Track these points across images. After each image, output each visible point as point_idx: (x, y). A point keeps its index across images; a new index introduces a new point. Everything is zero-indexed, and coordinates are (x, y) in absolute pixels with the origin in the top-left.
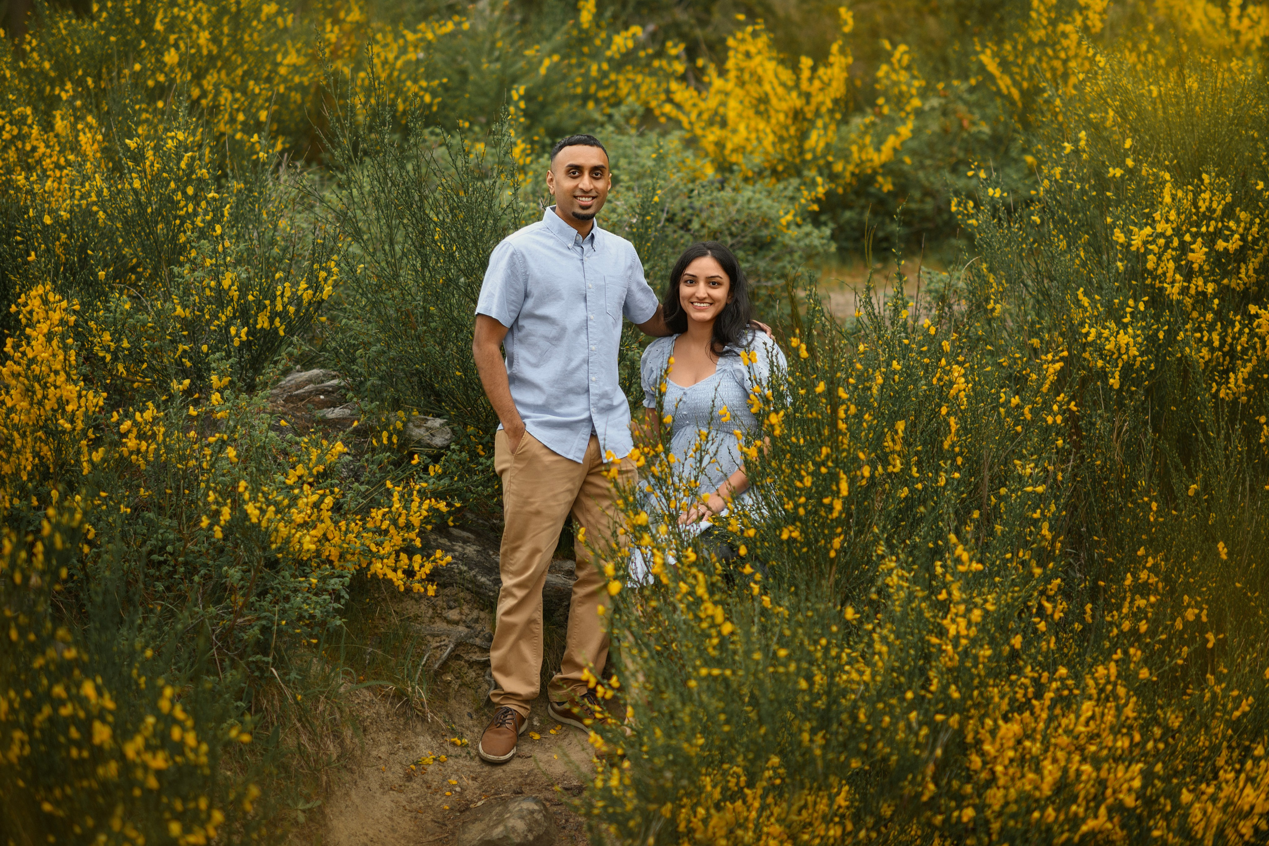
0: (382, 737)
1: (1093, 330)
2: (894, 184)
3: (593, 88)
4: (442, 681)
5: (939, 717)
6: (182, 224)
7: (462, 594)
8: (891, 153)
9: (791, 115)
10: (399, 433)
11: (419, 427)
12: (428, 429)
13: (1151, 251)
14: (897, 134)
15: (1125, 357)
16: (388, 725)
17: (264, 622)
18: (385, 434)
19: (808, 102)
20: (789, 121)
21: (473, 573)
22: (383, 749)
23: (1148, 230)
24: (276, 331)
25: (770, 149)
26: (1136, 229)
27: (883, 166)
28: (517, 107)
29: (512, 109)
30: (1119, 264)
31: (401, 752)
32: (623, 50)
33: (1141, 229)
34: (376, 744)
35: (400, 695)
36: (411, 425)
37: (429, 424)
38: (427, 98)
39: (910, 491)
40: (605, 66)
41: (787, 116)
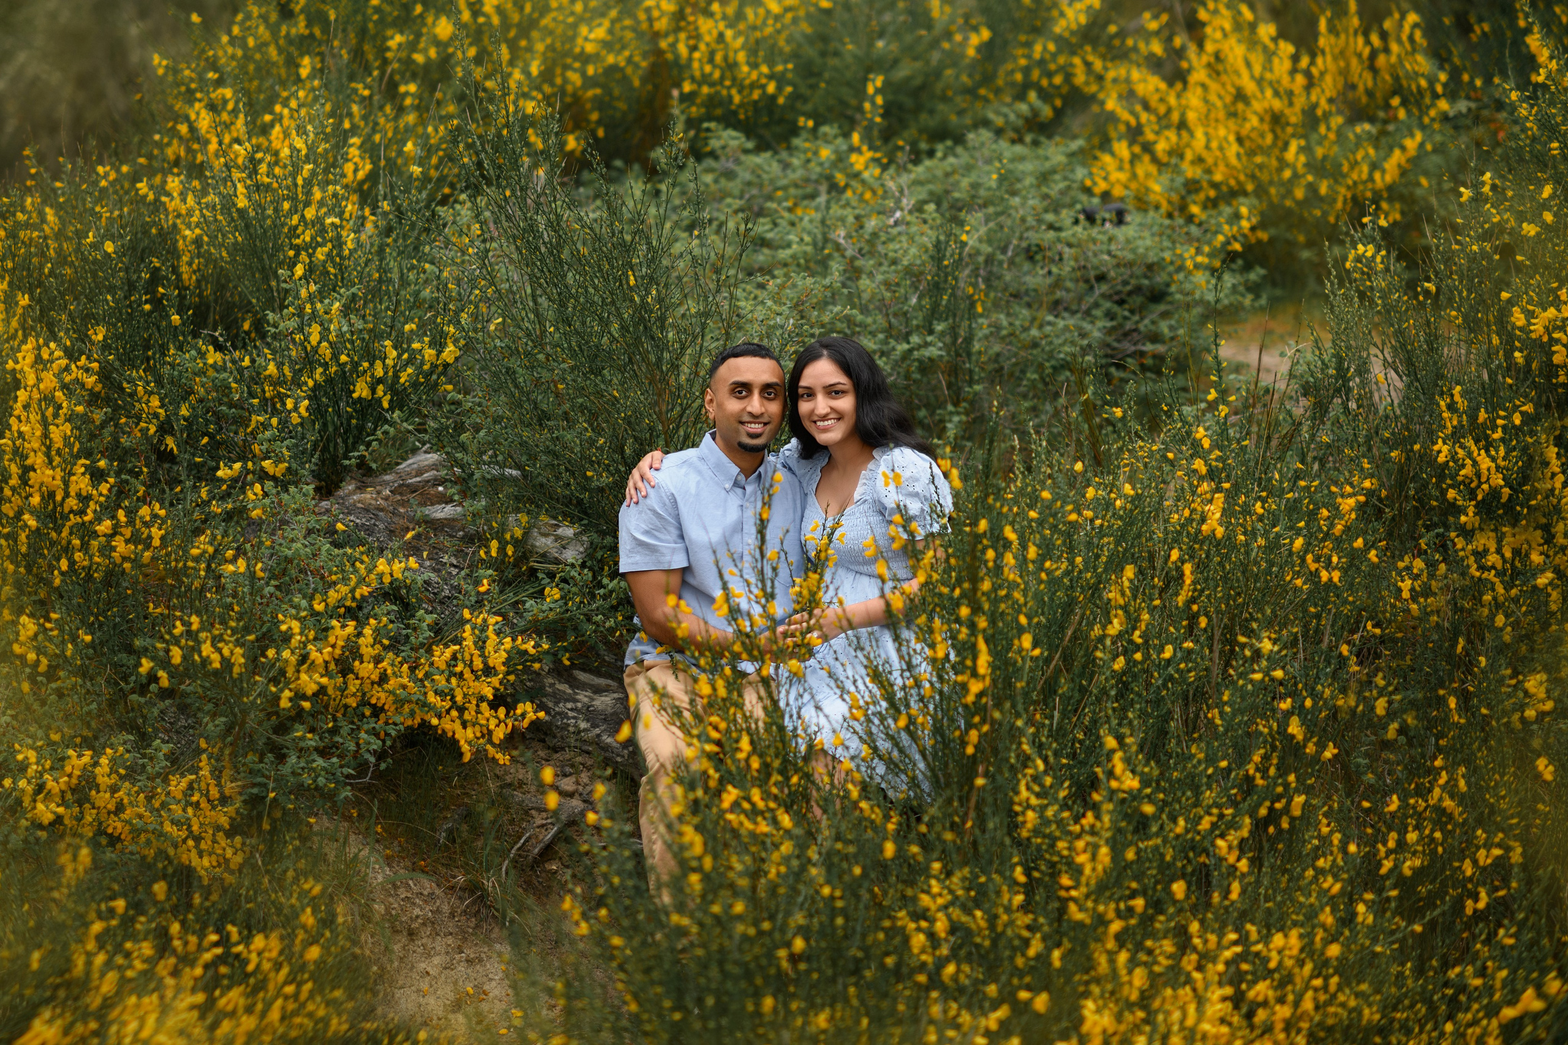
0: (440, 944)
1: (1445, 448)
2: (1403, 213)
3: (1035, 74)
4: (545, 871)
5: (1024, 995)
6: (297, 255)
7: (579, 759)
8: (1396, 172)
9: (1267, 118)
10: (516, 542)
11: (546, 535)
12: (558, 538)
13: (1558, 341)
14: (1403, 148)
15: (1485, 487)
16: (451, 926)
17: (255, 791)
18: (494, 545)
19: (1291, 104)
20: (1266, 127)
21: (597, 731)
22: (436, 960)
23: (1552, 312)
24: (379, 401)
25: (1234, 161)
26: (1538, 310)
27: (1390, 188)
28: (873, 103)
29: (867, 106)
30: (1517, 354)
31: (463, 966)
32: (1074, 26)
33: (1545, 310)
34: (428, 955)
35: (473, 888)
36: (535, 532)
37: (560, 531)
38: (771, 88)
39: (1128, 662)
40: (1052, 47)
41: (1262, 120)
